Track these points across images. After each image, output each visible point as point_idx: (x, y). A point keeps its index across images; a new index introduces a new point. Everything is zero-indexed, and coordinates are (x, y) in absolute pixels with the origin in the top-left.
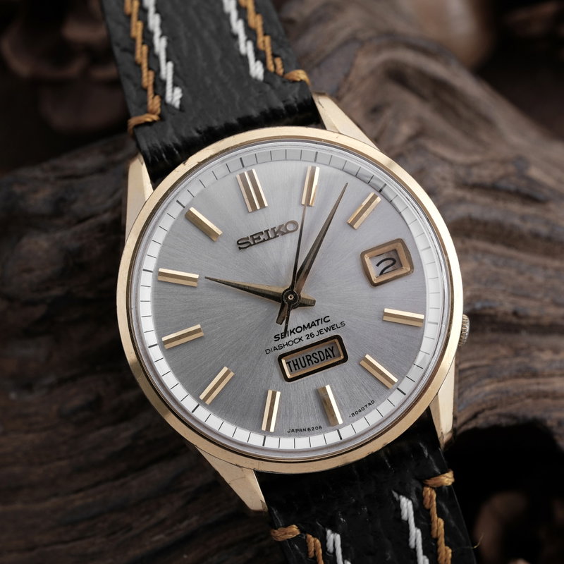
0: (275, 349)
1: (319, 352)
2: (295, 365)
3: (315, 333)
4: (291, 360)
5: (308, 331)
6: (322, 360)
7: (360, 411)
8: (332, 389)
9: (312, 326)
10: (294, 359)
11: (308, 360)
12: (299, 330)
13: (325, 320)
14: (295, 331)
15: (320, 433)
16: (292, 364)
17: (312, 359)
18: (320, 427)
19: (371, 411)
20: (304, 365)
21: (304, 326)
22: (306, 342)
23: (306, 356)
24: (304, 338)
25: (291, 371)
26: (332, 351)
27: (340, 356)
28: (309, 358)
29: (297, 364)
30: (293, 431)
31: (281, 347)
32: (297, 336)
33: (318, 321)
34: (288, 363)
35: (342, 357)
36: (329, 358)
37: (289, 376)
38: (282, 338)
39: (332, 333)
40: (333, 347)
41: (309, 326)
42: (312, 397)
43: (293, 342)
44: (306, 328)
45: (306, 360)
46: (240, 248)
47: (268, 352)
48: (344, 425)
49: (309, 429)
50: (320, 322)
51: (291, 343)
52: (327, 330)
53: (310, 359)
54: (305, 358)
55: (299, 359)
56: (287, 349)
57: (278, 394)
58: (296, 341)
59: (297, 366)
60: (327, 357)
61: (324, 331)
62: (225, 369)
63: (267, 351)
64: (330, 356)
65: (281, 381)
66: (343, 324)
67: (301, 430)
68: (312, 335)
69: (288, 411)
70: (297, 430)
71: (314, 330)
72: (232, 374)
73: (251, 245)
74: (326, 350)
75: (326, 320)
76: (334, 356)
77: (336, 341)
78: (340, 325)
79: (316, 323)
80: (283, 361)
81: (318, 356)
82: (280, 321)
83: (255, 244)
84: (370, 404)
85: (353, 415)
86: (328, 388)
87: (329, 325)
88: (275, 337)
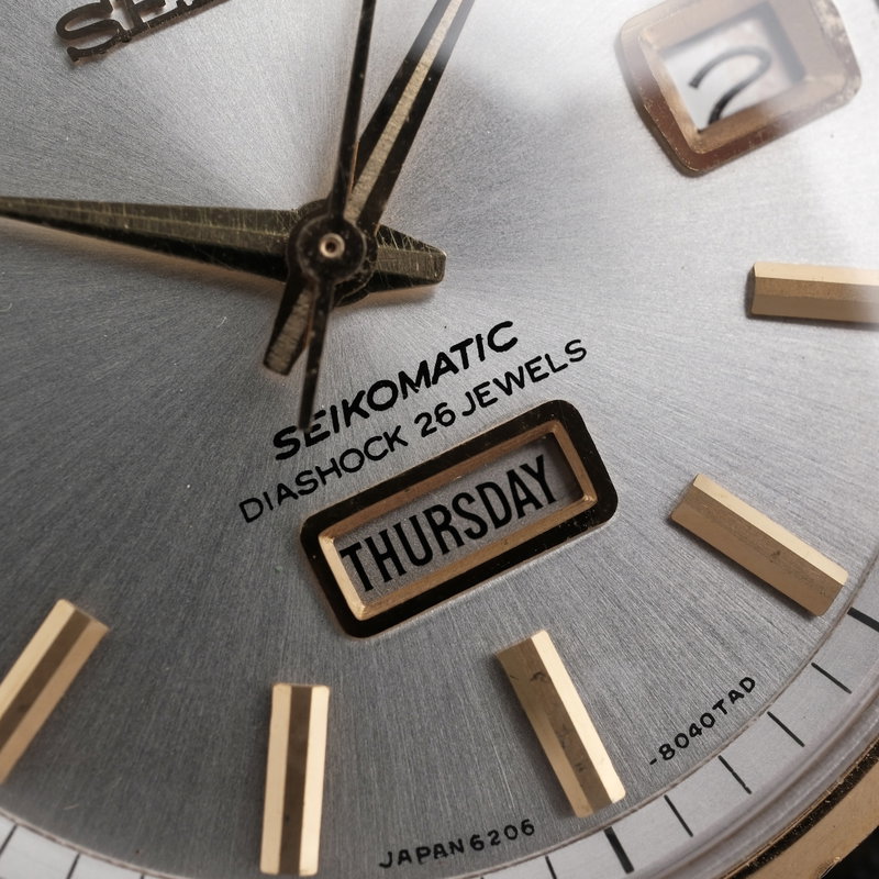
0: (284, 493)
1: (480, 488)
2: (379, 559)
3: (459, 404)
4: (360, 538)
5: (426, 399)
6: (498, 523)
7: (695, 731)
8: (559, 644)
9: (439, 372)
10: (373, 531)
11: (437, 530)
12: (383, 396)
13: (491, 341)
14: (364, 405)
15: (526, 854)
16: (365, 555)
17: (456, 520)
18: (526, 826)
19: (743, 726)
20: (420, 553)
21: (403, 376)
22: (420, 450)
23: (428, 513)
24: (410, 432)
25: (368, 586)
26: (540, 477)
27: (576, 493)
28: (439, 518)
29: (391, 553)
30: (404, 856)
31: (309, 482)
32: (377, 423)
33: (461, 347)
34: (349, 553)
35: (590, 498)
36: (529, 508)
37: (358, 608)
38: (310, 442)
39: (532, 396)
40: (540, 460)
41: (426, 376)
42: (474, 696)
43: (365, 454)
44: (415, 386)
45: (427, 531)
46: (75, 56)
47: (252, 509)
48: (634, 801)
49: (476, 843)
50: (472, 350)
51: (352, 461)
52: (509, 383)
53: (446, 525)
54: (423, 520)
55: (398, 528)
56: (338, 490)
57: (320, 697)
58: (376, 448)
59: (389, 563)
60: (520, 504)
61: (495, 391)
62: (62, 612)
63: (250, 509)
64: (531, 498)
65: (326, 634)
66: (575, 351)
67: (439, 850)
68: (443, 414)
69: (373, 770)
70: (422, 853)
71: (451, 390)
72: (95, 631)
73: (126, 38)
74: (512, 476)
75: (500, 339)
76: (551, 499)
77: (556, 428)
78: (565, 359)
79: (456, 358)
80: (328, 546)
81: (478, 508)
82: (279, 360)
83: (140, 31)
84: (734, 696)
85: (667, 752)
86: (543, 643)
87: (512, 361)
88: (278, 442)
